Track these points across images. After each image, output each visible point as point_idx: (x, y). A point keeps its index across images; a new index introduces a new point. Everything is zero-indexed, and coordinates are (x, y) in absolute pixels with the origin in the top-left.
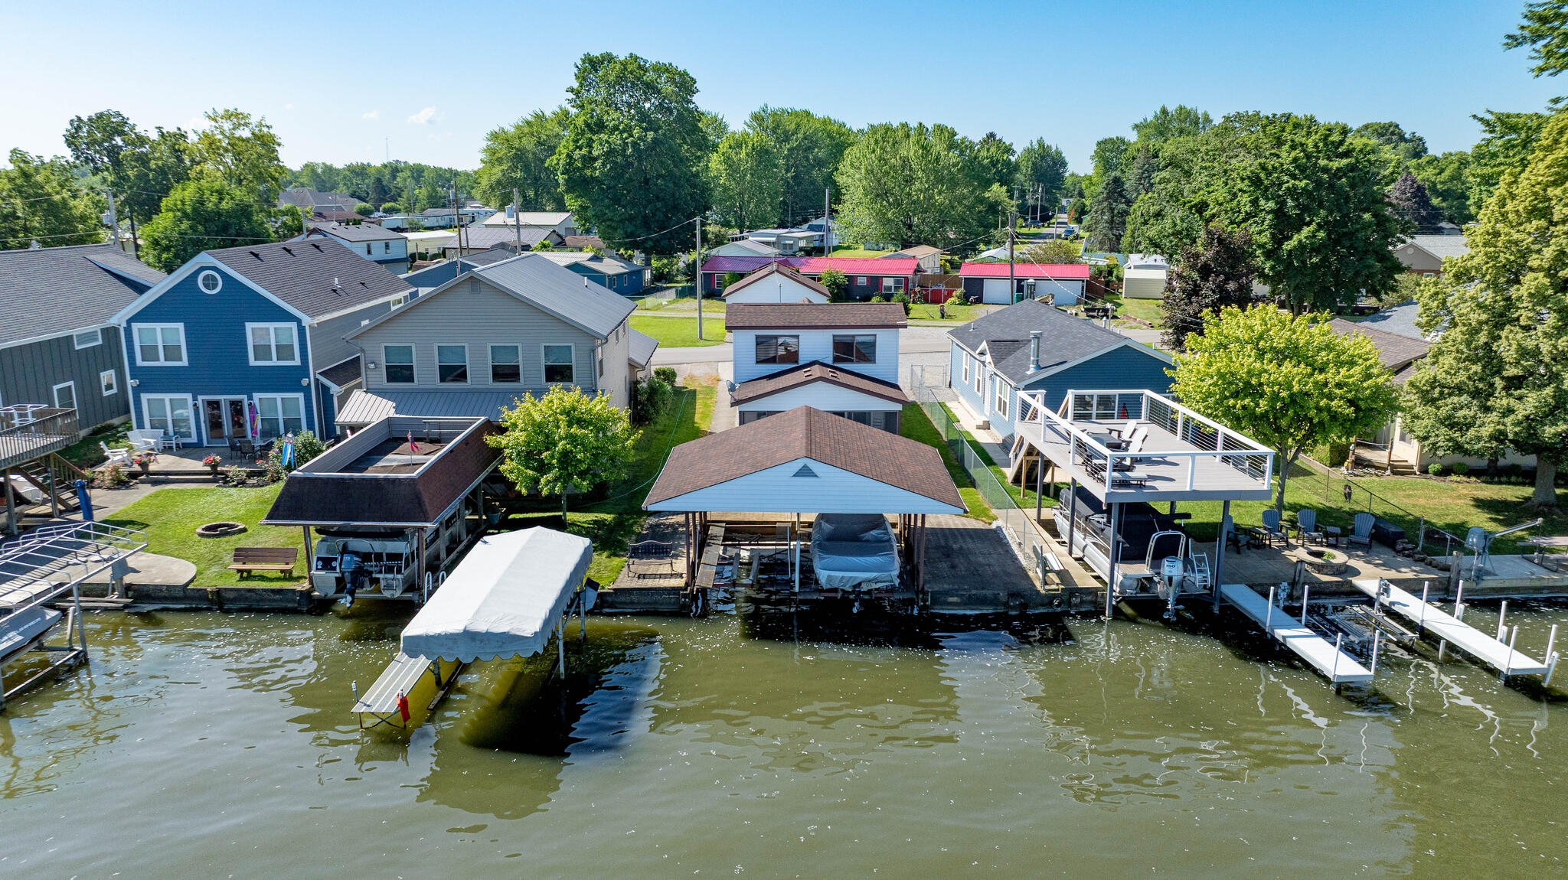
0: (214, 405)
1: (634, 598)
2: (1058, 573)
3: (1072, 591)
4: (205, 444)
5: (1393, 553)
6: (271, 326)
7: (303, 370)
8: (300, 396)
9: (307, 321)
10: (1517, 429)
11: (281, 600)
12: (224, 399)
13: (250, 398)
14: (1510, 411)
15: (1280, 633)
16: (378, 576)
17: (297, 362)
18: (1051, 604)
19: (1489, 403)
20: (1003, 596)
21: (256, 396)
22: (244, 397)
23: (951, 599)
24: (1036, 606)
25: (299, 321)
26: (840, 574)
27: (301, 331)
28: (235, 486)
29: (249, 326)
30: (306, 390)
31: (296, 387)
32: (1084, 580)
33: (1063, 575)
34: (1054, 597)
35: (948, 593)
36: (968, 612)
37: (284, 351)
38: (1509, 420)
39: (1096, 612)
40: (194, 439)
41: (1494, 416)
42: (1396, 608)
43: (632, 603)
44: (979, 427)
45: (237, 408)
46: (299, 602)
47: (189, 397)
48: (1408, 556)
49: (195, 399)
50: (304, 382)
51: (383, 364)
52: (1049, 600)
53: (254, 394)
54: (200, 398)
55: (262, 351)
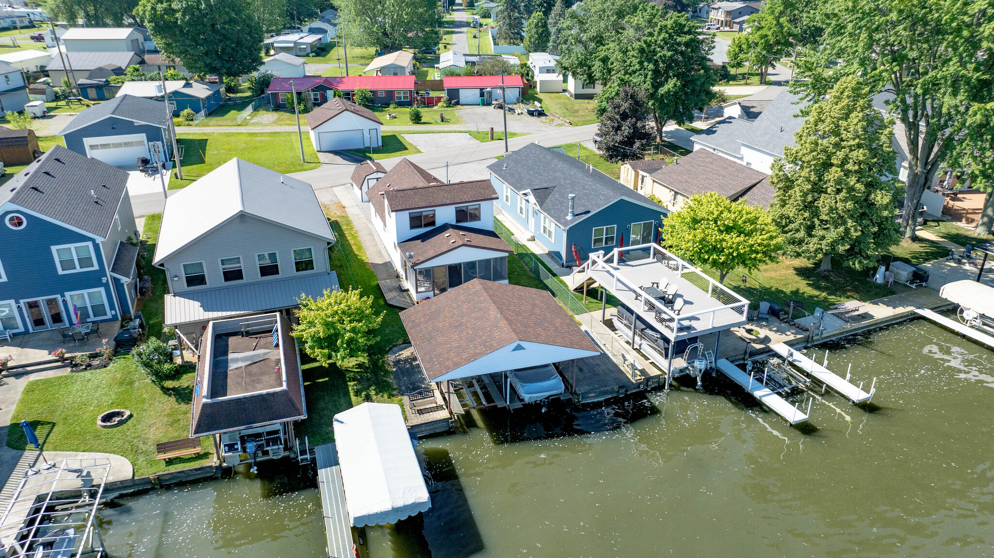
0: (32, 306)
1: (423, 429)
2: (641, 371)
3: (648, 379)
4: (31, 331)
5: (778, 321)
6: (72, 246)
7: (102, 271)
8: (102, 290)
9: (99, 240)
10: (828, 248)
11: (202, 473)
12: (41, 299)
13: (63, 296)
14: (823, 238)
15: (757, 394)
16: (267, 449)
17: (96, 267)
18: (639, 387)
19: (813, 233)
20: (616, 388)
21: (68, 294)
22: (58, 296)
23: (591, 395)
24: (631, 390)
25: (93, 241)
26: (536, 395)
27: (96, 247)
28: (85, 369)
29: (54, 249)
30: (106, 286)
31: (100, 284)
32: (654, 372)
33: (643, 372)
34: (640, 383)
35: (589, 392)
36: (600, 399)
37: (85, 261)
38: (824, 242)
39: (660, 388)
40: (21, 329)
41: (815, 240)
42: (796, 363)
43: (422, 431)
44: (529, 240)
45: (51, 303)
46: (215, 473)
47: (12, 302)
48: (786, 322)
49: (17, 302)
50: (104, 280)
51: (184, 276)
52: (638, 385)
53: (66, 293)
54: (22, 301)
55: (68, 264)
